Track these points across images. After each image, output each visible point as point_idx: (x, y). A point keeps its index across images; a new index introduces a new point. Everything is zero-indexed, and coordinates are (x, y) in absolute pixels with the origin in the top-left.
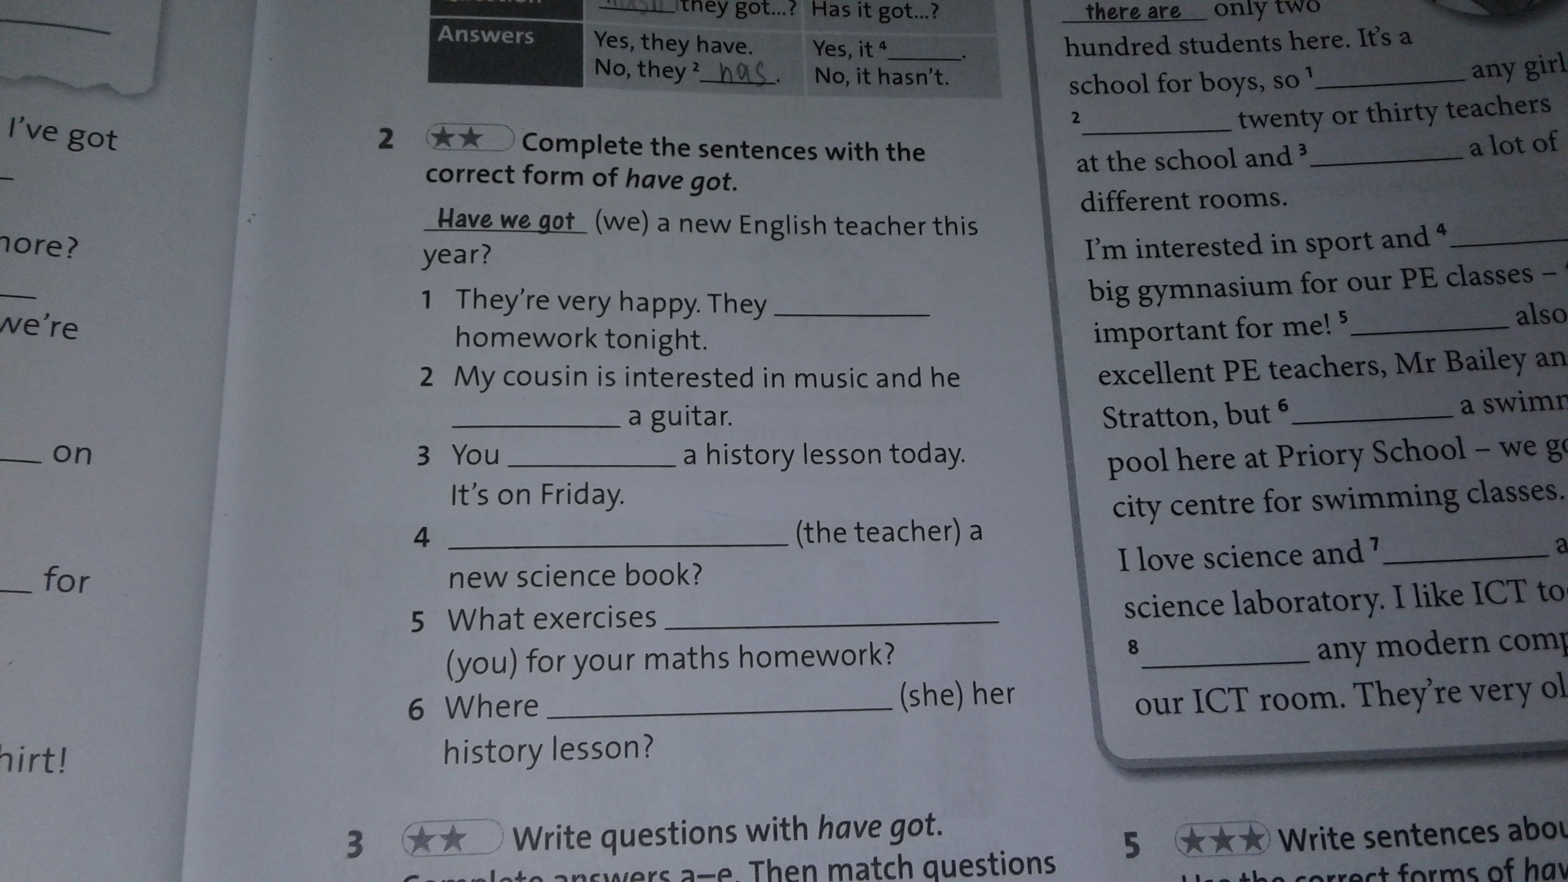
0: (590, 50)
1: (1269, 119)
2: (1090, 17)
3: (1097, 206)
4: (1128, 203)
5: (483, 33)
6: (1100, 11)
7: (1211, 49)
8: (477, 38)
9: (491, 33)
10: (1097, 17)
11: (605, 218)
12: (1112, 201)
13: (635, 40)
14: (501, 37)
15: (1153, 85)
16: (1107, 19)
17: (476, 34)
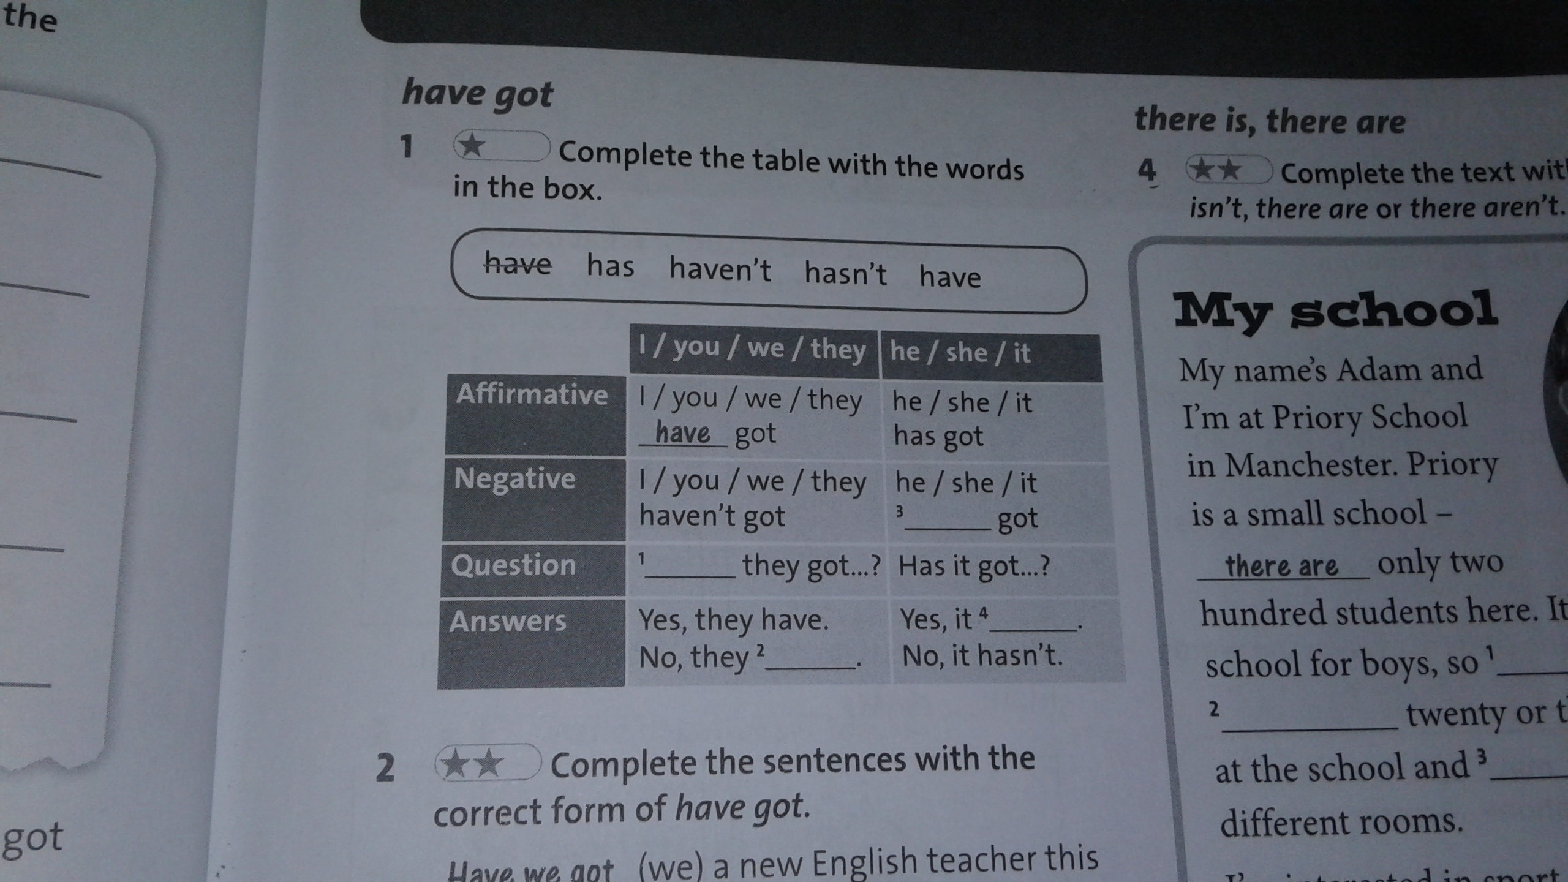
0: (635, 635)
1: (1443, 713)
2: (1231, 573)
3: (1240, 830)
4: (1276, 826)
5: (504, 618)
6: (1242, 565)
7: (1373, 618)
8: (497, 626)
9: (514, 619)
10: (1239, 574)
11: (650, 864)
12: (1258, 823)
13: (688, 619)
14: (526, 624)
15: (1306, 667)
16: (1251, 576)
17: (496, 620)
